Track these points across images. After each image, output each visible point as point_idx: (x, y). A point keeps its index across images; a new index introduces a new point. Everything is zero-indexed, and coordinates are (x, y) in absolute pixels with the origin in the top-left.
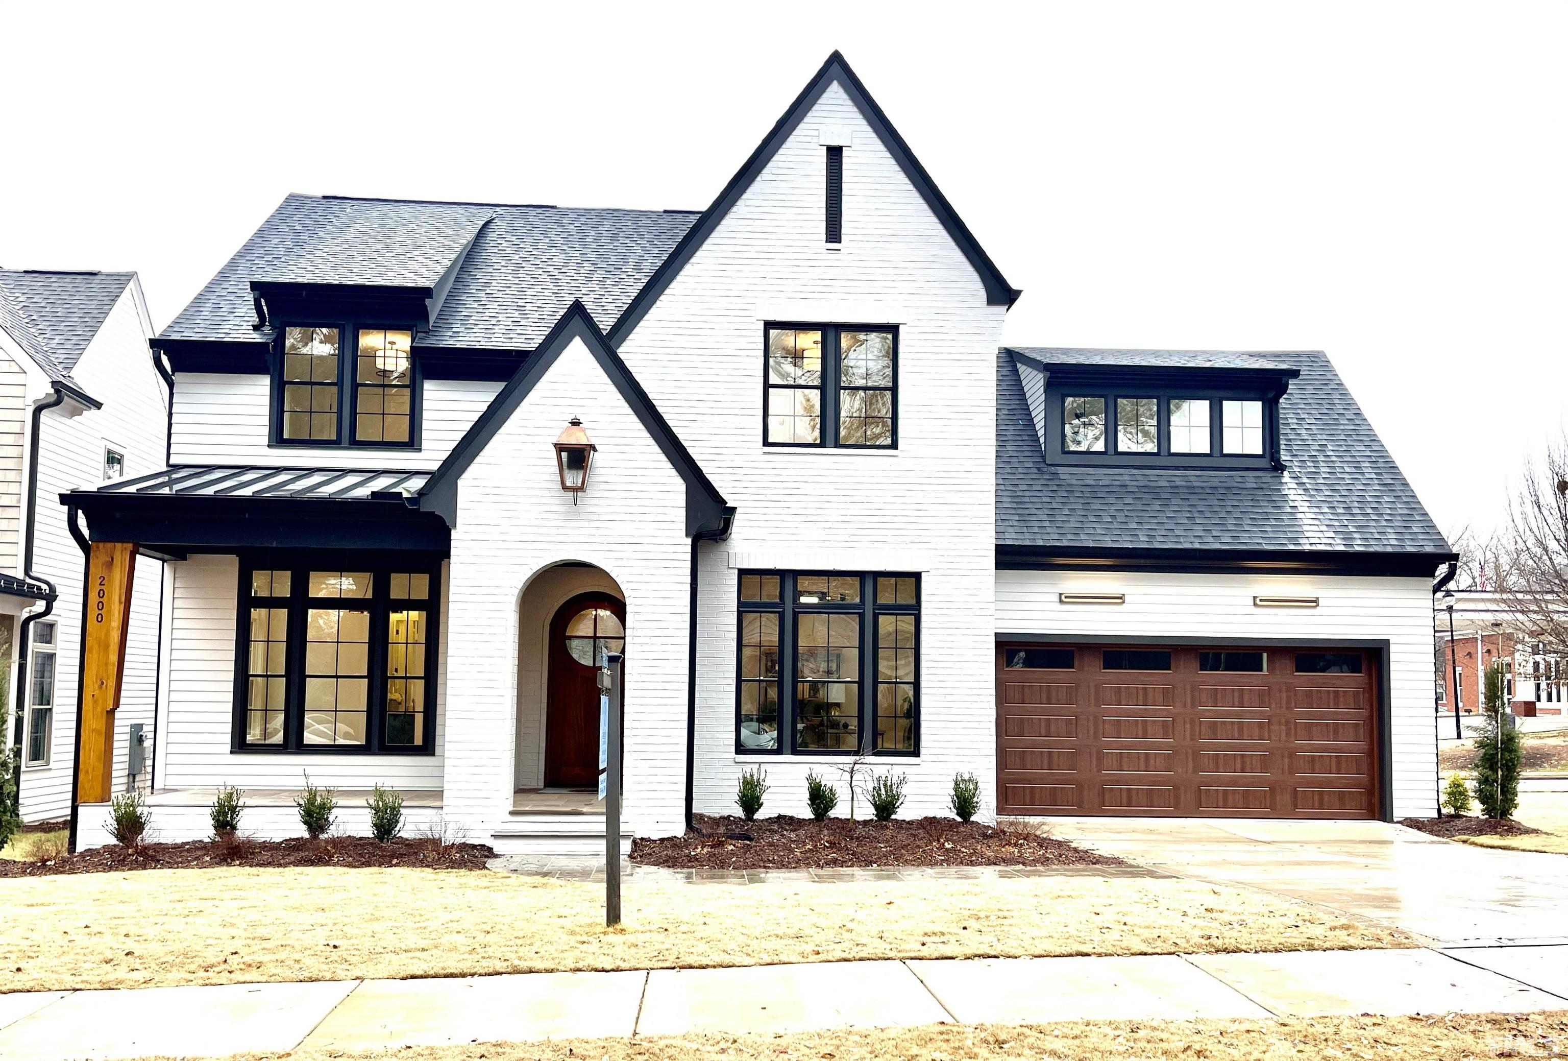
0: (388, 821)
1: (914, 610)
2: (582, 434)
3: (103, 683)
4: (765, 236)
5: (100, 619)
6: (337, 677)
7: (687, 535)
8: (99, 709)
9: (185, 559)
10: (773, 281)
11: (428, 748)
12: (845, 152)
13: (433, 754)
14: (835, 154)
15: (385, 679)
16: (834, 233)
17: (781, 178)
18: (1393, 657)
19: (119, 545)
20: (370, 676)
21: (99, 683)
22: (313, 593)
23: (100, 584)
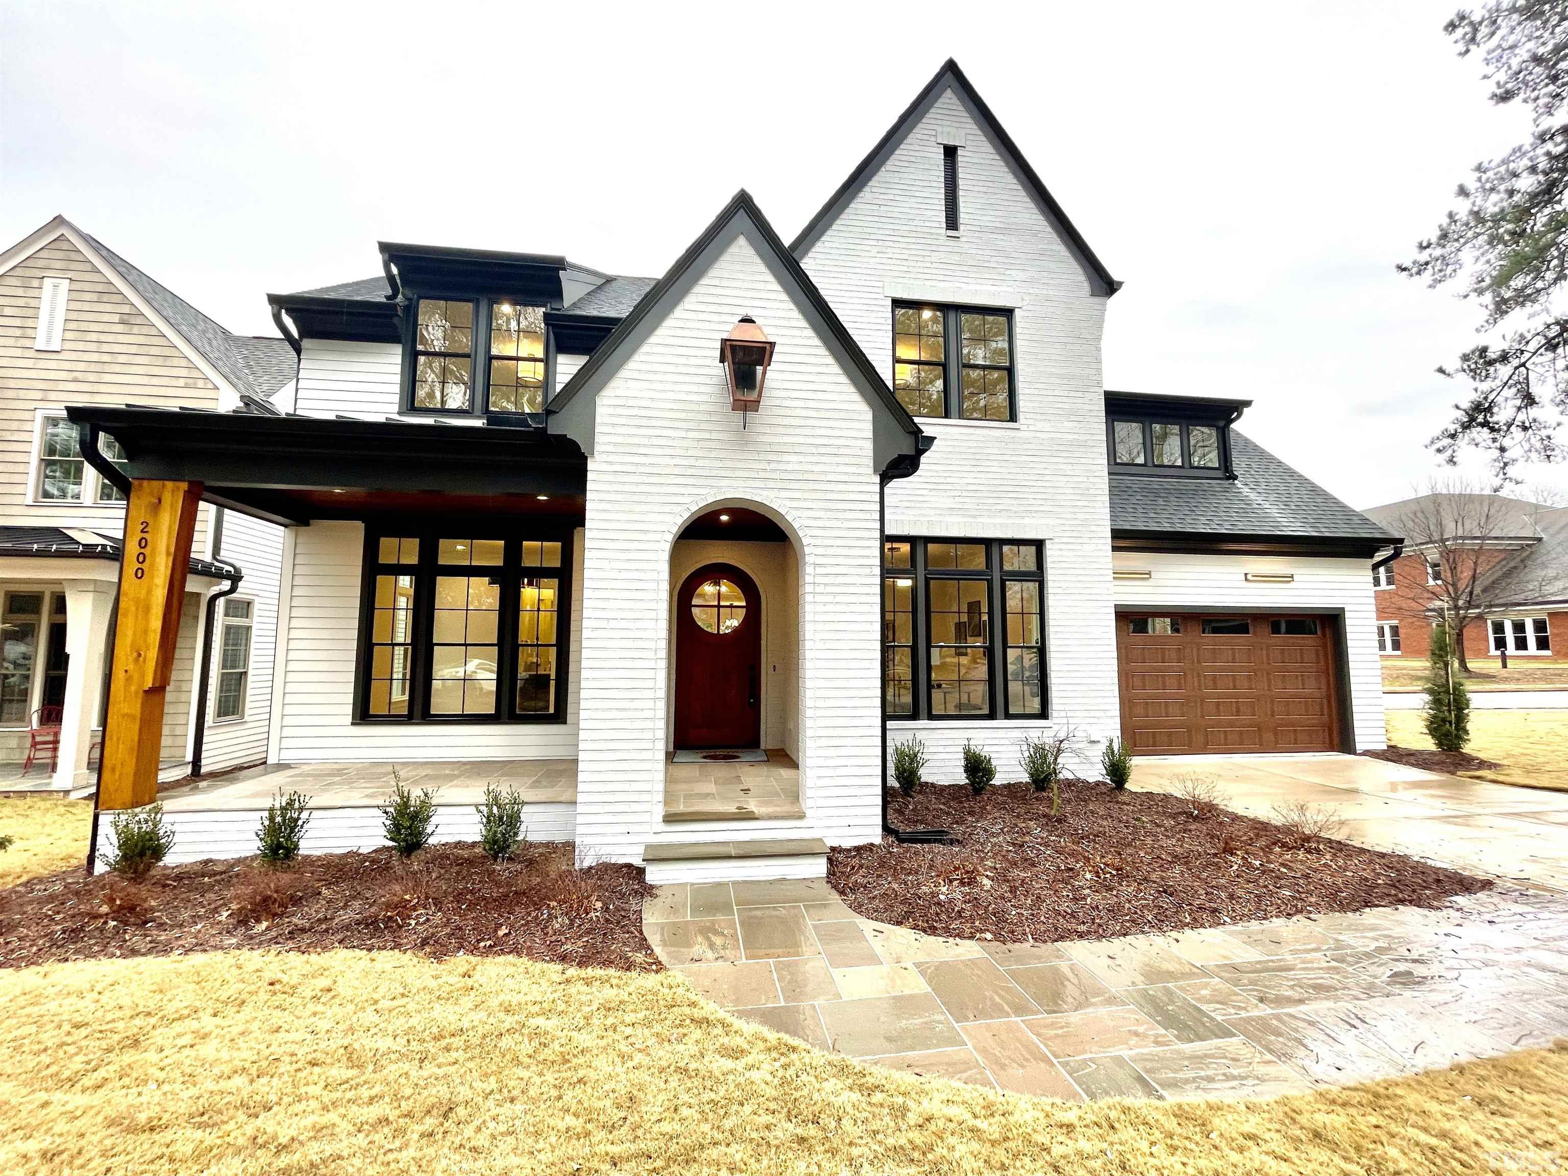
0: (503, 834)
1: (1038, 576)
2: (758, 331)
3: (139, 655)
4: (891, 221)
5: (140, 574)
6: (466, 645)
7: (875, 471)
8: (133, 688)
9: (308, 524)
10: (899, 262)
11: (559, 717)
12: (960, 152)
13: (565, 722)
14: (950, 152)
15: (515, 647)
16: (952, 222)
17: (903, 170)
18: (1348, 622)
19: (169, 484)
20: (500, 644)
21: (135, 654)
22: (443, 560)
23: (142, 531)
